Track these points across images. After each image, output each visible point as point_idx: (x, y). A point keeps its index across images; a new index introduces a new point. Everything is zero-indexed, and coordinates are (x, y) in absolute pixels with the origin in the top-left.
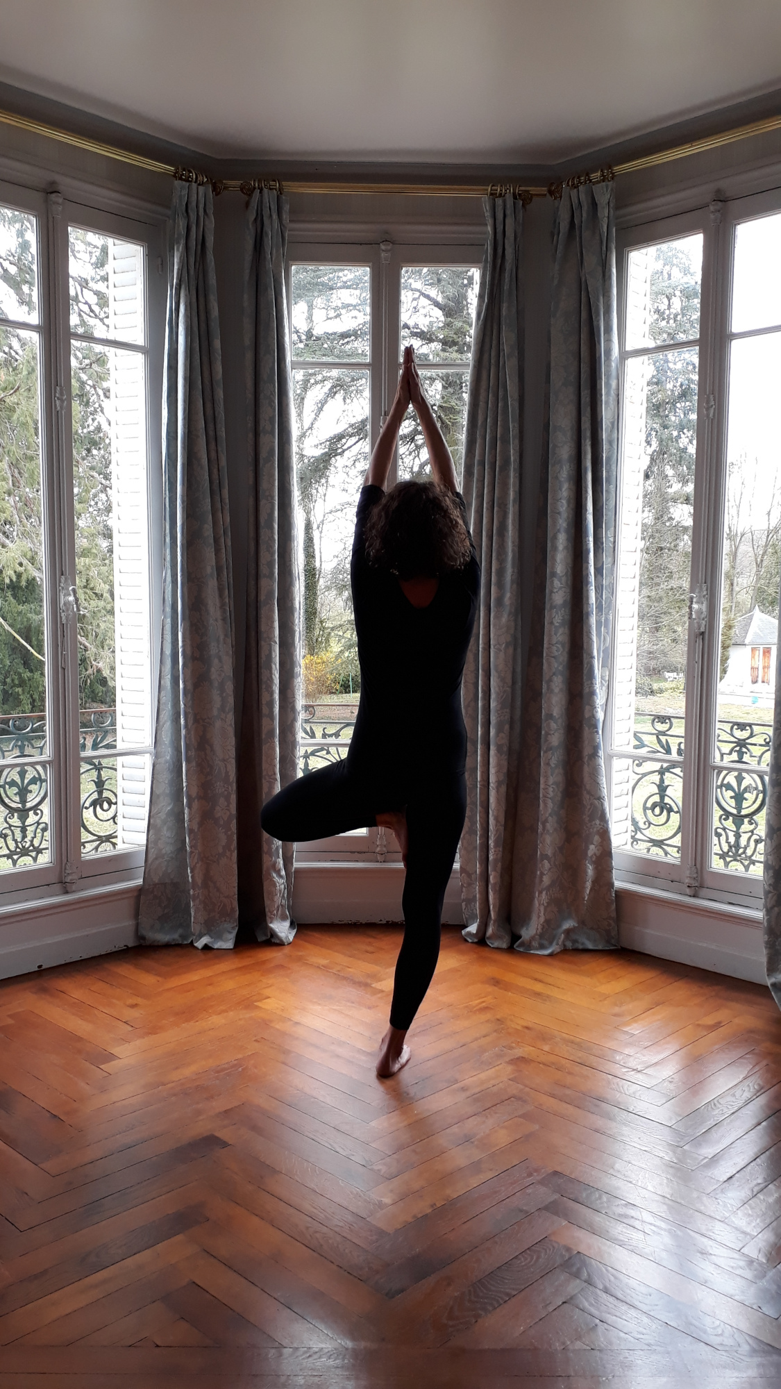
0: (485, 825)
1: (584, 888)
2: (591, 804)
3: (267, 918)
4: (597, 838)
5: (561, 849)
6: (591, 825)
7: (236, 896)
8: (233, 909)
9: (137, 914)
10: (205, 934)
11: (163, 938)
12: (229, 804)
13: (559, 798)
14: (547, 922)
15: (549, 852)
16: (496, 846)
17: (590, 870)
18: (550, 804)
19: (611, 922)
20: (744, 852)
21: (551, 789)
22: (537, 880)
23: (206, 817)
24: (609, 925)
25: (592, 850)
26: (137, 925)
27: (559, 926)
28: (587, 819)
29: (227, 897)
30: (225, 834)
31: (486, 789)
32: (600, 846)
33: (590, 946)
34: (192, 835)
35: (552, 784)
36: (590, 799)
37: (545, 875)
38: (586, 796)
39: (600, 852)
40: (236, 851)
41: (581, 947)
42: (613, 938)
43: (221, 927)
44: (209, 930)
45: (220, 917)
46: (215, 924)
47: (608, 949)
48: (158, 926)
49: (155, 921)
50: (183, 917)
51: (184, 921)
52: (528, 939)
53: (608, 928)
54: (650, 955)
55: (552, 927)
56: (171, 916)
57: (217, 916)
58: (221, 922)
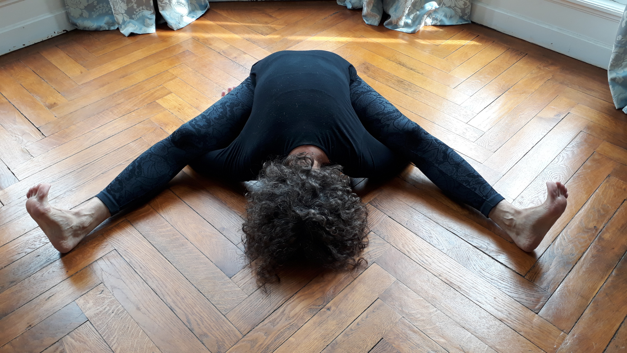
9: (64, 4)
10: (129, 22)
11: (92, 25)
14: (414, 5)
24: (465, 4)
33: (447, 22)
41: (439, 24)
42: (466, 14)
43: (141, 14)
44: (131, 18)
45: (138, 7)
46: (135, 12)
47: (461, 23)
48: (86, 14)
49: (83, 10)
50: (107, 6)
51: (109, 10)
52: (396, 20)
53: (463, 7)
54: (495, 30)
55: (416, 8)
56: (96, 6)
57: (135, 6)
58: (140, 10)
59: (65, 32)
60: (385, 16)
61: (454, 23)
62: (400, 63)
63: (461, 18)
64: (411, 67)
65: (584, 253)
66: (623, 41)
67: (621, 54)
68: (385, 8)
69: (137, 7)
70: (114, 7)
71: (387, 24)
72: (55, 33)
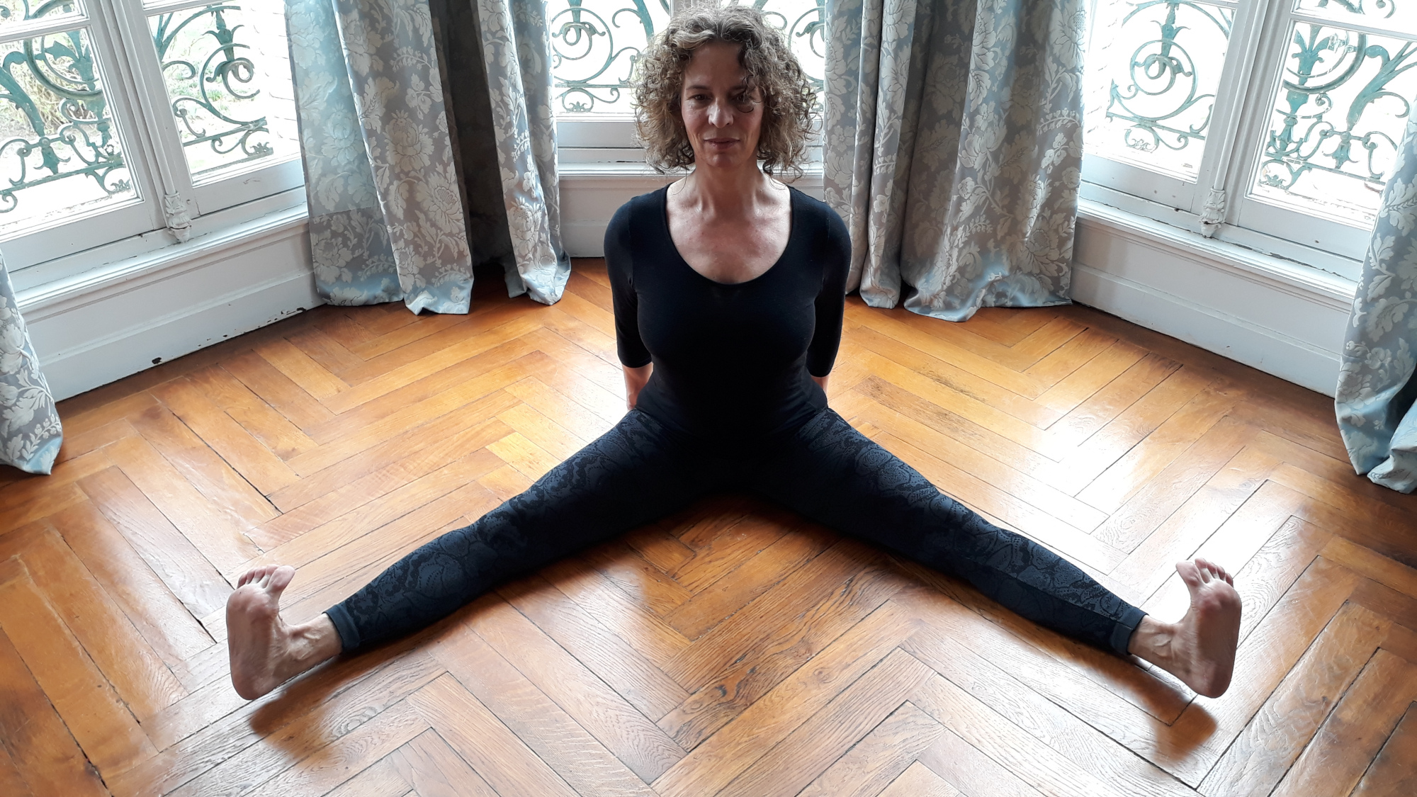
0: (869, 115)
1: (1027, 217)
2: (1059, 81)
3: (518, 265)
4: (1060, 138)
5: (996, 155)
6: (1054, 117)
7: (465, 233)
8: (461, 254)
9: (310, 260)
10: (423, 290)
11: (358, 295)
12: (428, 84)
13: (1002, 69)
14: (961, 270)
15: (977, 162)
16: (887, 152)
17: (1041, 191)
18: (987, 82)
19: (1064, 266)
20: (1297, 150)
21: (990, 55)
22: (951, 207)
23: (394, 107)
24: (1060, 270)
25: (1050, 157)
26: (314, 278)
27: (980, 276)
28: (1049, 106)
29: (451, 235)
30: (431, 137)
31: (875, 51)
32: (1063, 149)
33: (1025, 301)
34: (374, 138)
35: (994, 46)
36: (1057, 72)
37: (966, 200)
38: (1051, 66)
39: (1062, 158)
40: (452, 164)
41: (1009, 304)
42: (1062, 288)
43: (447, 278)
44: (429, 283)
45: (444, 264)
46: (437, 274)
47: (1052, 304)
48: (347, 276)
49: (342, 269)
50: (387, 260)
51: (390, 266)
52: (928, 298)
53: (1057, 275)
54: (1120, 318)
55: (967, 275)
56: (367, 260)
57: (439, 262)
58: (446, 271)
59: (301, 311)
60: (907, 290)
61: (1040, 304)
62: (939, 380)
63: (1053, 293)
64: (962, 387)
65: (1305, 746)
66: (1358, 351)
67: (1357, 374)
68: (905, 276)
69: (441, 264)
70: (400, 263)
71: (912, 305)
72: (282, 313)
